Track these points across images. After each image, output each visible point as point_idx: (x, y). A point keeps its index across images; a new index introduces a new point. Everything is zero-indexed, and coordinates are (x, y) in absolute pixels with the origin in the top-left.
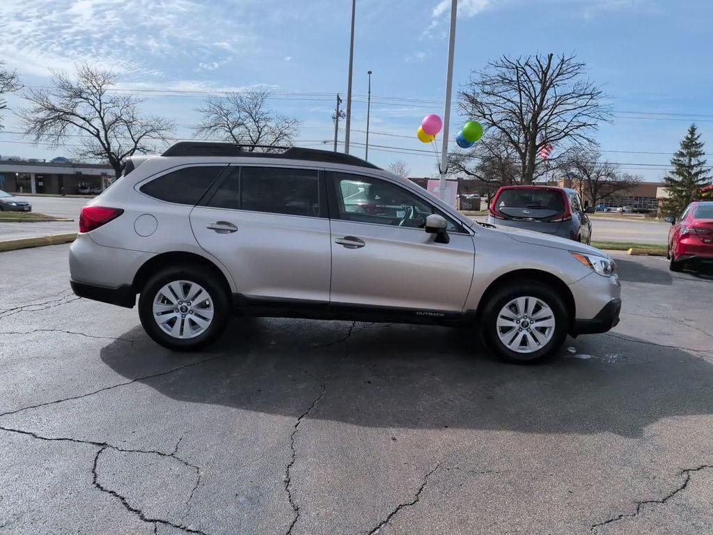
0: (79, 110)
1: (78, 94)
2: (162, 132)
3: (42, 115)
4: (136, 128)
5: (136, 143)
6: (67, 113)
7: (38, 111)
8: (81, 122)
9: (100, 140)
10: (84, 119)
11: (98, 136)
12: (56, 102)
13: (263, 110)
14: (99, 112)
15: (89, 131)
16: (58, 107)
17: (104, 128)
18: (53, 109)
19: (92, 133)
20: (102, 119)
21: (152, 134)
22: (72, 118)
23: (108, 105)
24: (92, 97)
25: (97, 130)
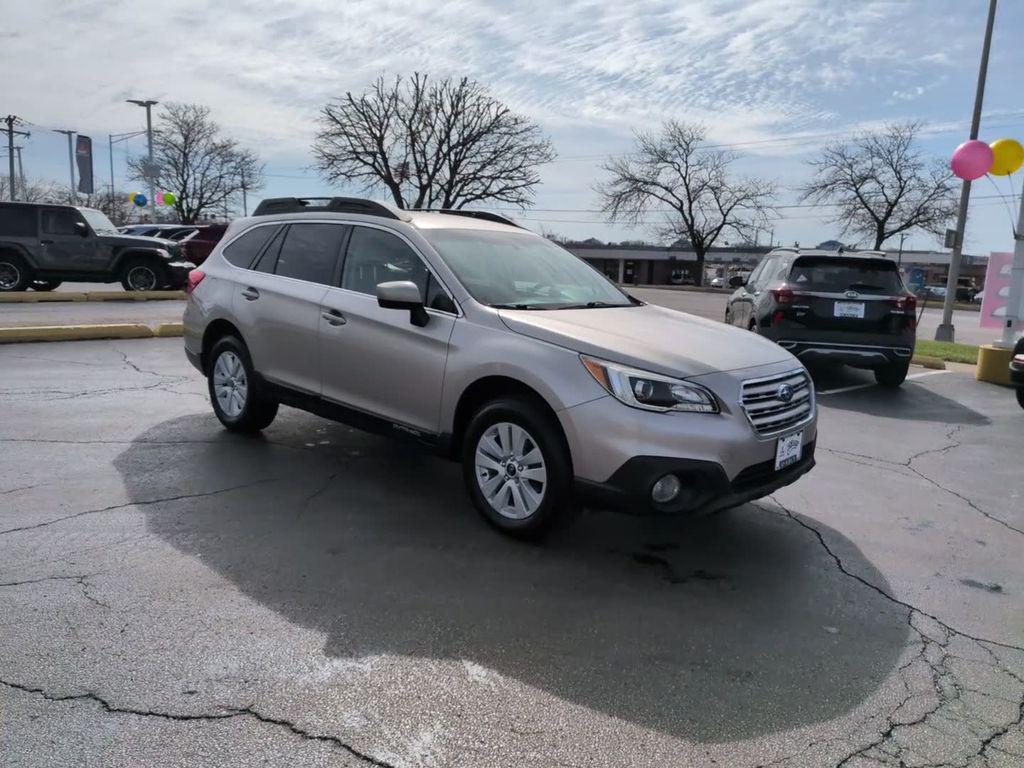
0: (662, 179)
1: (662, 156)
2: (759, 199)
3: (619, 188)
4: (725, 195)
5: (725, 216)
6: (646, 183)
7: (616, 183)
8: (661, 192)
9: (683, 214)
10: (666, 188)
11: (681, 209)
12: (636, 170)
14: (684, 179)
15: (671, 203)
16: (638, 176)
17: (689, 199)
18: (633, 180)
19: (674, 206)
20: (687, 186)
21: (744, 202)
22: (652, 188)
23: (694, 168)
24: (678, 160)
25: (681, 202)
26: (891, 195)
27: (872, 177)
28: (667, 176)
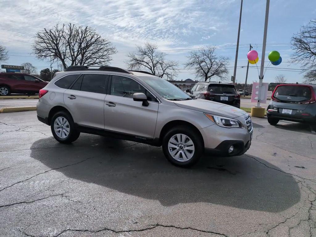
0: (145, 60)
1: (145, 53)
2: (173, 67)
3: (133, 62)
4: (164, 65)
5: (164, 71)
6: (140, 61)
7: (131, 61)
8: (145, 64)
9: (152, 71)
10: (147, 63)
11: (151, 69)
12: (137, 57)
13: (213, 55)
14: (152, 60)
15: (148, 67)
16: (138, 59)
17: (153, 66)
18: (136, 60)
19: (149, 68)
20: (153, 62)
21: (169, 68)
22: (142, 63)
23: (154, 57)
24: (150, 55)
25: (151, 67)
26: (209, 66)
27: (204, 61)
28: (147, 59)
